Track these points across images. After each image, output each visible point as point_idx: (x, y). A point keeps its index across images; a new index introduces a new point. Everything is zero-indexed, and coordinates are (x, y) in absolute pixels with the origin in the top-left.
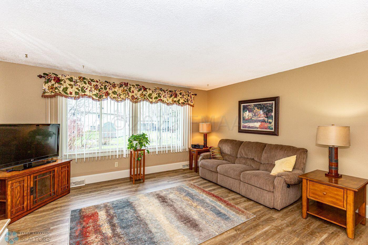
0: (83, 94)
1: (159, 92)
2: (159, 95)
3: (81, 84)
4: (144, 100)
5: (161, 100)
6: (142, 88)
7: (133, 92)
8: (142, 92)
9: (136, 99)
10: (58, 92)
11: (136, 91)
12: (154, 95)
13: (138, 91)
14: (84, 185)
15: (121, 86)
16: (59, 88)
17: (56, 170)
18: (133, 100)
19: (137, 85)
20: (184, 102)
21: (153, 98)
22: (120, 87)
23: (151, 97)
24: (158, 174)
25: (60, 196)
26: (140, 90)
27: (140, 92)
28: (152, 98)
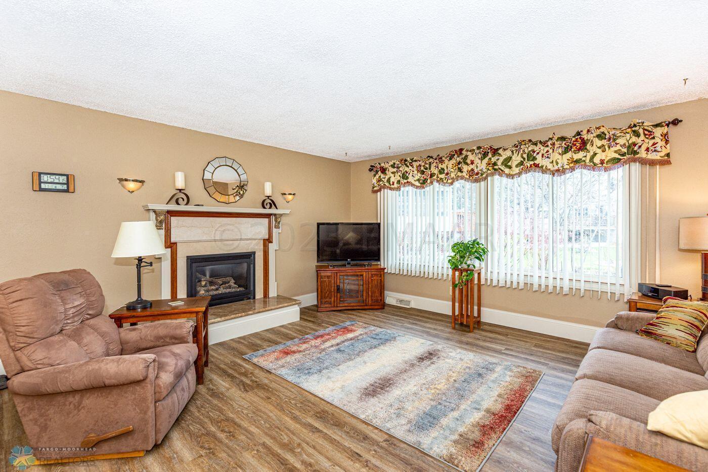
0: (406, 181)
1: (530, 149)
2: (531, 157)
3: (403, 169)
4: (492, 175)
5: (537, 166)
6: (489, 151)
7: (472, 163)
8: (490, 159)
9: (477, 174)
10: (382, 185)
11: (477, 161)
12: (517, 159)
13: (482, 159)
14: (408, 307)
15: (451, 157)
16: (383, 179)
17: (365, 275)
18: (471, 178)
19: (479, 148)
20: (619, 157)
21: (514, 166)
22: (451, 159)
23: (509, 164)
24: (532, 335)
25: (370, 307)
26: (485, 155)
27: (486, 160)
28: (510, 167)
